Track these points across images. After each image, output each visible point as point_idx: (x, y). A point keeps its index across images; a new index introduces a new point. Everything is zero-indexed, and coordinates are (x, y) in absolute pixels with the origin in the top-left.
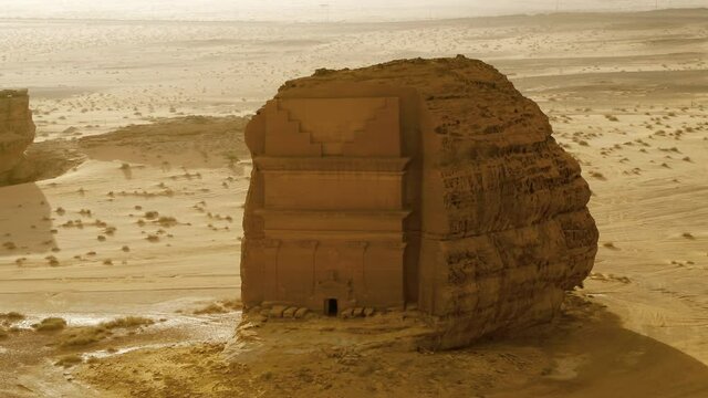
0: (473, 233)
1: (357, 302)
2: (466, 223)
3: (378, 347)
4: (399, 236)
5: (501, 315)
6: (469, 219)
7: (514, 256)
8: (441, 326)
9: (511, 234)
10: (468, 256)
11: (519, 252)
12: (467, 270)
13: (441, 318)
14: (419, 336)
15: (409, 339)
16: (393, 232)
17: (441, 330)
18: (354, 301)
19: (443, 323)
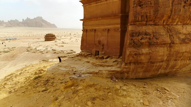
0: (151, 23)
1: (105, 53)
2: (147, 17)
3: (91, 73)
4: (119, 26)
5: (170, 66)
6: (148, 14)
7: (179, 38)
8: (125, 68)
9: (179, 27)
10: (146, 34)
11: (182, 37)
12: (143, 41)
13: (126, 64)
14: (113, 71)
15: (107, 72)
16: (117, 24)
17: (125, 70)
18: (104, 52)
19: (126, 67)
